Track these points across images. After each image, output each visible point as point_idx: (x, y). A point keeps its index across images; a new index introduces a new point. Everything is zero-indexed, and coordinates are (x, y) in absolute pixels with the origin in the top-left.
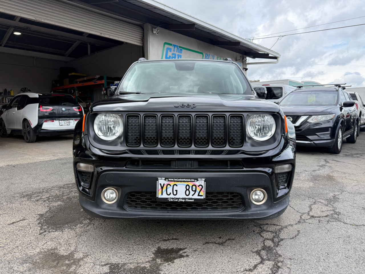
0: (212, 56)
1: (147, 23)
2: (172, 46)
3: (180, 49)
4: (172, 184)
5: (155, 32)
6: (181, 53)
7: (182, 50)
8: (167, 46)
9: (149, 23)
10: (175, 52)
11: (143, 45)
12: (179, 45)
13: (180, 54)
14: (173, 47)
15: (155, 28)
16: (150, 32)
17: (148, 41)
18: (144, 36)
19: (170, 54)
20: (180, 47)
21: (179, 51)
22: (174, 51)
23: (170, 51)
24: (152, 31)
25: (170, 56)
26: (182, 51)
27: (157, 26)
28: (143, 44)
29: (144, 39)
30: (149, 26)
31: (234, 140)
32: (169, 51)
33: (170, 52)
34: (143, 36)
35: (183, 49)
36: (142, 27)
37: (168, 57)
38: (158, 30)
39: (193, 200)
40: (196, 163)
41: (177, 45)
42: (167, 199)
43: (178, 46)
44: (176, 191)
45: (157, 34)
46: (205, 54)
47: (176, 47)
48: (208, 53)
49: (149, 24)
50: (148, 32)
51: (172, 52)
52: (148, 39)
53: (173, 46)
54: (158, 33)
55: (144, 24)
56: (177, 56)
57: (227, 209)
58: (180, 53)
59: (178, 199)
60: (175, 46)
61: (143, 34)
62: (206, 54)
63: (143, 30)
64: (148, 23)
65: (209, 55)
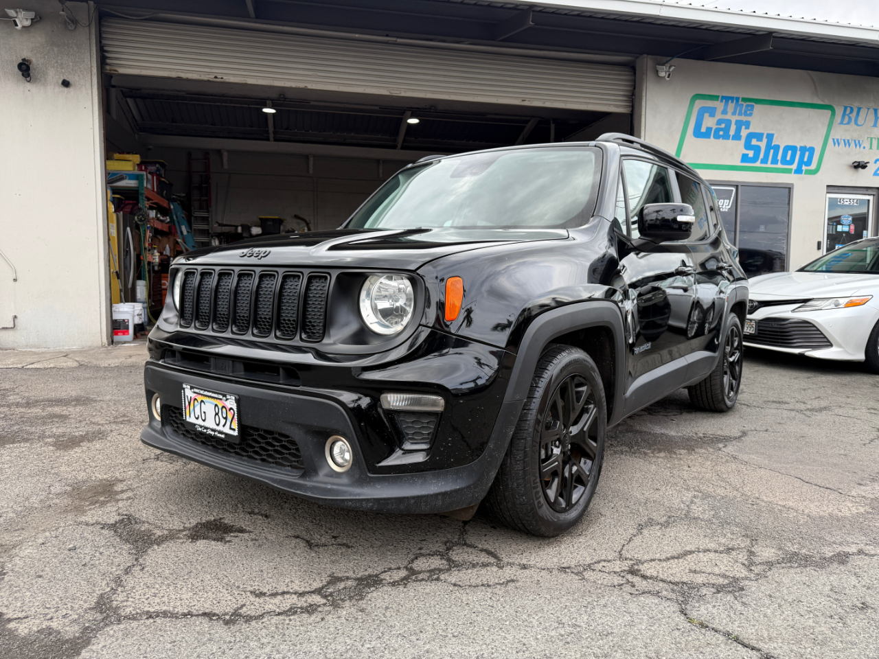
0: (871, 111)
1: (642, 54)
2: (718, 100)
3: (747, 106)
4: (200, 398)
5: (662, 74)
6: (751, 115)
7: (753, 106)
8: (699, 104)
9: (648, 54)
10: (728, 116)
11: (632, 111)
12: (741, 95)
13: (743, 118)
14: (723, 104)
15: (663, 64)
16: (650, 75)
17: (644, 98)
18: (635, 88)
19: (709, 122)
20: (745, 100)
21: (740, 111)
22: (725, 112)
23: (712, 115)
24: (657, 72)
25: (709, 129)
26: (752, 110)
27: (673, 56)
28: (633, 107)
29: (634, 98)
30: (648, 61)
31: (313, 326)
32: (706, 115)
33: (711, 119)
34: (632, 89)
35: (756, 103)
36: (632, 68)
37: (703, 130)
38: (670, 67)
39: (223, 436)
40: (240, 367)
41: (735, 95)
42: (195, 425)
43: (737, 99)
44: (204, 413)
45: (669, 77)
46: (843, 109)
47: (732, 102)
48: (856, 105)
49: (649, 56)
50: (645, 76)
51: (719, 116)
52: (644, 94)
53: (722, 101)
54: (669, 75)
55: (637, 58)
56: (736, 124)
57: (283, 468)
58: (746, 114)
59: (207, 428)
60: (727, 99)
61: (633, 83)
62: (846, 108)
63: (635, 74)
64: (645, 55)
65: (859, 109)
